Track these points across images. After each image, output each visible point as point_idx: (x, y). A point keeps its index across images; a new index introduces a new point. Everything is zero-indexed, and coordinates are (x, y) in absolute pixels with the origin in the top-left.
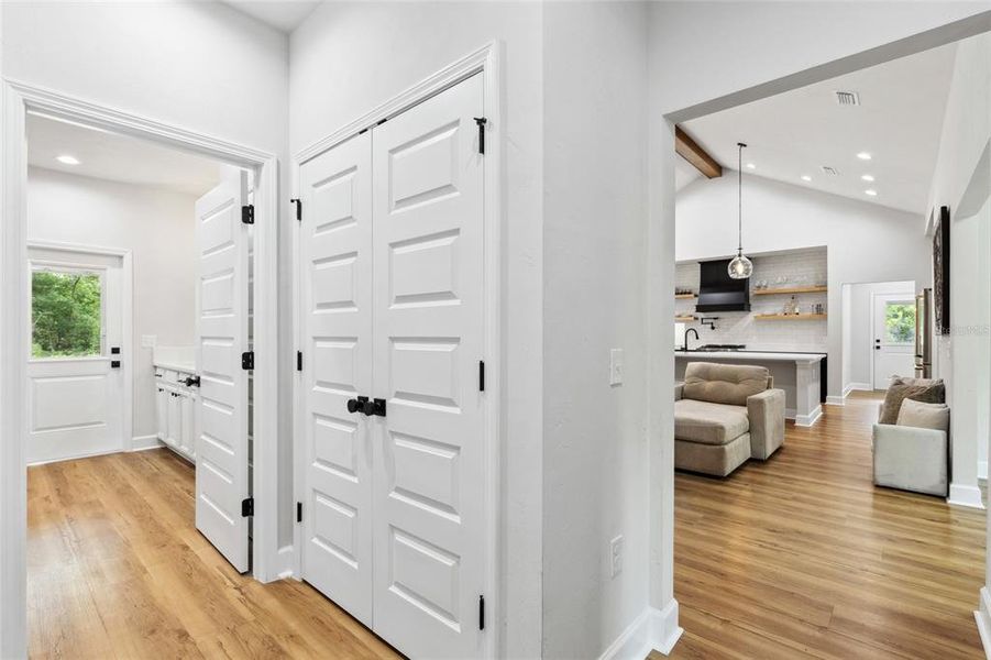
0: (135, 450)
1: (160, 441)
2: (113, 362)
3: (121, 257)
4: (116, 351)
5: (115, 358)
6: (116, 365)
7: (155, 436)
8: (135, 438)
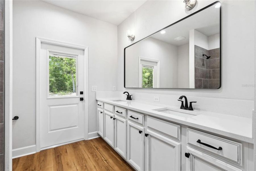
0: (89, 139)
1: (98, 135)
2: (81, 98)
3: (84, 50)
4: (82, 93)
5: (81, 96)
6: (82, 99)
7: (96, 132)
8: (89, 133)
